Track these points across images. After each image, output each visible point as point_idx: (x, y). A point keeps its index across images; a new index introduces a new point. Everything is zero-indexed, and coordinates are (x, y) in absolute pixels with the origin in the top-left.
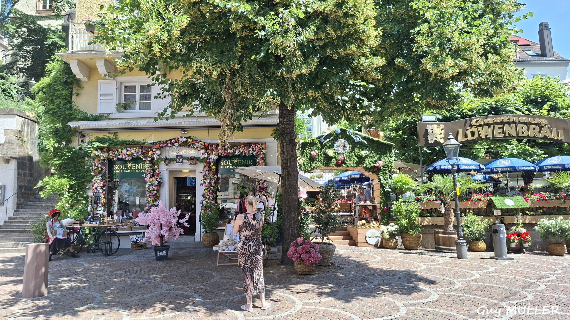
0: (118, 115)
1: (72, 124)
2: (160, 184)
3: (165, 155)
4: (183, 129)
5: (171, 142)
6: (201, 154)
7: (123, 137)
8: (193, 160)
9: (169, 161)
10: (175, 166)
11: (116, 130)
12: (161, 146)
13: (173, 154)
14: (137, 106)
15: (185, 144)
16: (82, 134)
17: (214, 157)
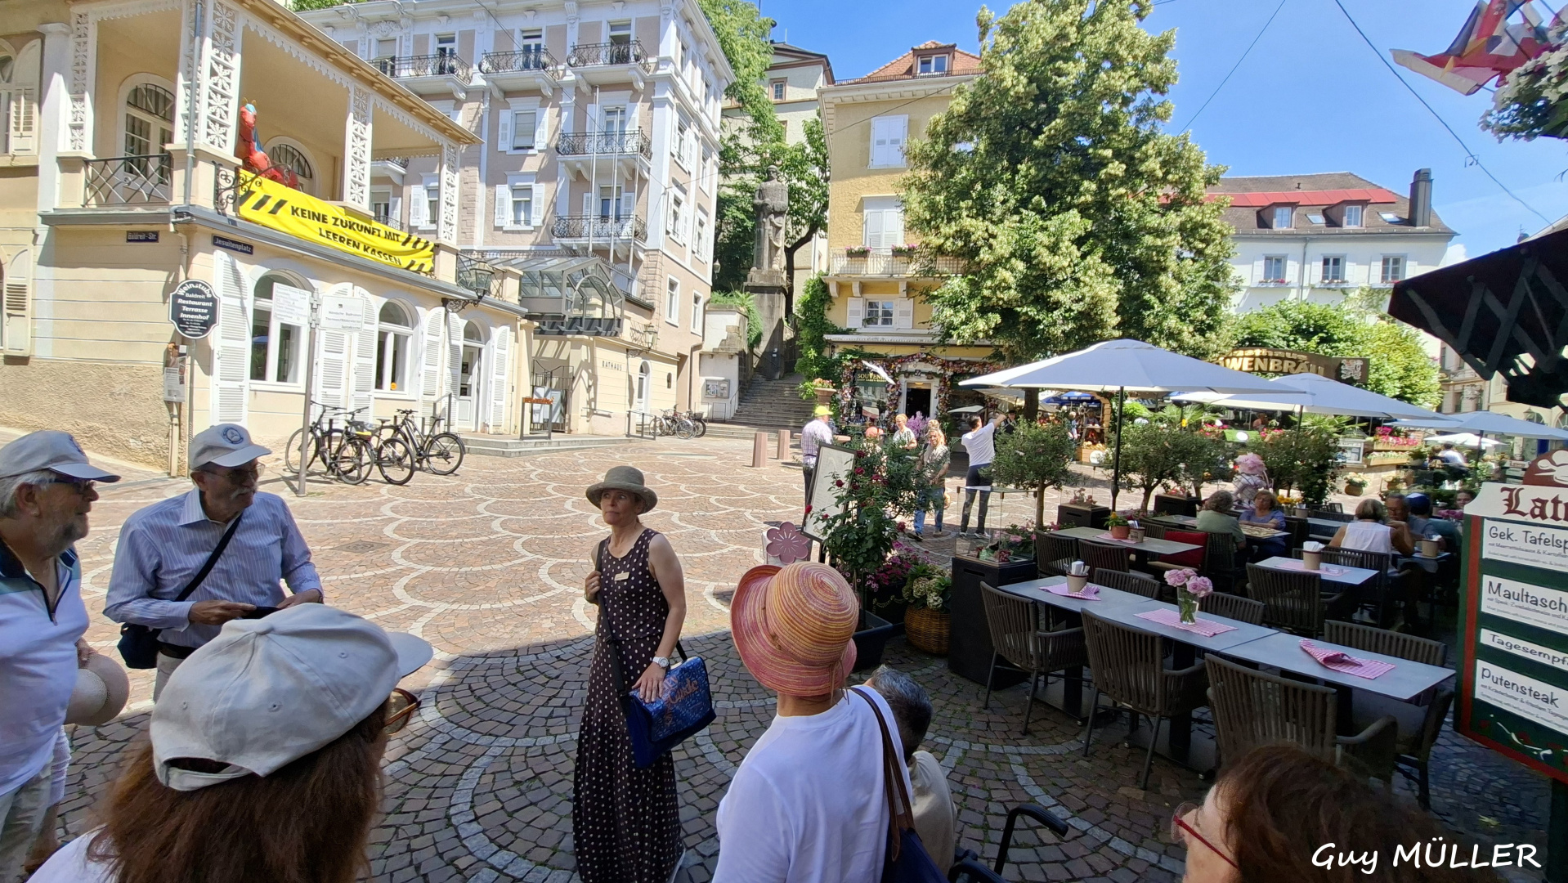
0: (864, 330)
1: (826, 337)
2: (900, 394)
3: (904, 369)
4: (922, 345)
5: (911, 358)
6: (938, 370)
7: (868, 350)
8: (931, 375)
9: (908, 374)
10: (912, 379)
11: (862, 344)
12: (902, 360)
13: (911, 367)
14: (880, 321)
15: (925, 360)
16: (833, 345)
17: (950, 373)
